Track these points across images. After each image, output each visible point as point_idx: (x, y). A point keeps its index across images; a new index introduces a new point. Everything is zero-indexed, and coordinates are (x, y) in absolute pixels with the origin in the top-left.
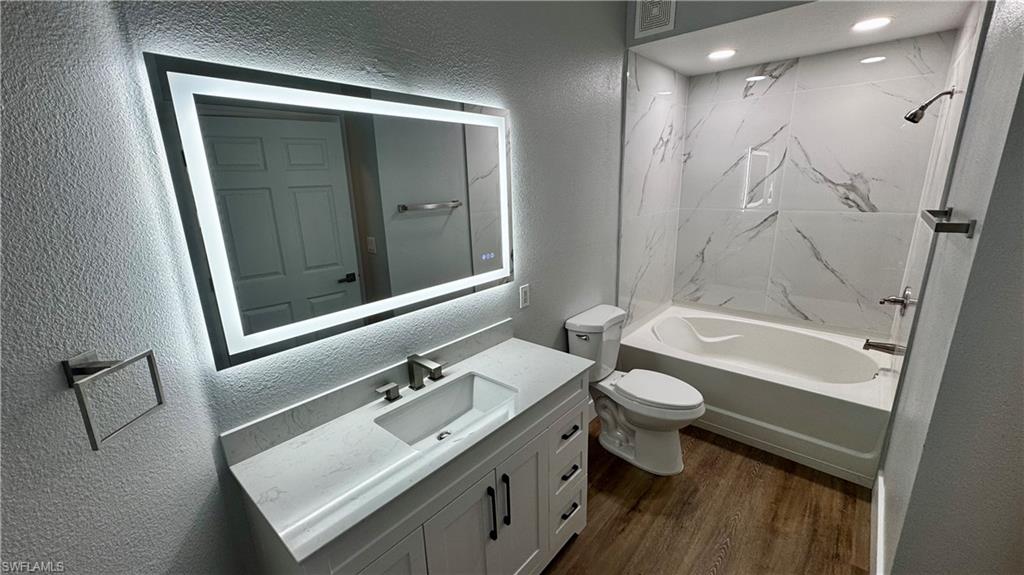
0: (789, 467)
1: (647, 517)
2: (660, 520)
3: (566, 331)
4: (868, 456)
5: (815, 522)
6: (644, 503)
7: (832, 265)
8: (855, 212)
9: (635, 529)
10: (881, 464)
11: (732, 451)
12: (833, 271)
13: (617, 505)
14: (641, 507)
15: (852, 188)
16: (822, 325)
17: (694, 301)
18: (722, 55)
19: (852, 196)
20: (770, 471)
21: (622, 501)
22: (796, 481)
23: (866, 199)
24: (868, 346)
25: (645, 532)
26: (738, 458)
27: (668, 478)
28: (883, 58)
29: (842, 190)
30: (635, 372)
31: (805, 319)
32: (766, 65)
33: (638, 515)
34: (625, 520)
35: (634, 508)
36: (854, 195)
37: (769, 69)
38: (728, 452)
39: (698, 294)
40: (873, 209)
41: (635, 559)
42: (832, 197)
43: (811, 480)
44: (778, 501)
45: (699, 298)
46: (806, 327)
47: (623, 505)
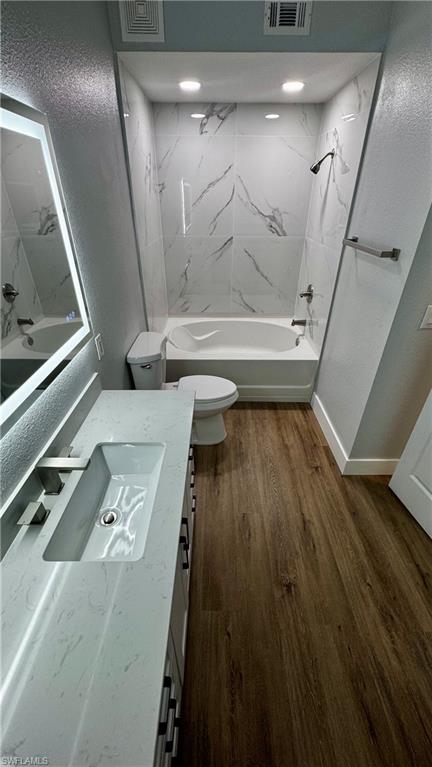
0: (274, 406)
1: (226, 475)
2: (234, 472)
3: (128, 366)
4: (309, 386)
5: (299, 432)
6: (219, 467)
7: (265, 274)
8: (275, 236)
9: (224, 486)
10: (315, 388)
11: (244, 409)
12: (266, 278)
13: (205, 479)
14: (219, 471)
15: (273, 218)
16: (264, 314)
17: (184, 311)
18: (190, 86)
19: (274, 225)
20: (268, 413)
21: (206, 473)
22: (281, 413)
23: (281, 227)
24: (294, 323)
25: (231, 486)
26: (249, 412)
27: (222, 443)
28: (277, 116)
29: (268, 220)
30: (181, 379)
31: (253, 312)
32: (214, 104)
33: (220, 478)
34: (216, 484)
35: (216, 474)
36: (274, 224)
37: (217, 109)
38: (243, 411)
39: (186, 306)
40: (285, 234)
41: (236, 506)
42: (262, 225)
43: (285, 409)
44: (279, 429)
45: (187, 309)
46: (256, 317)
47: (208, 476)
